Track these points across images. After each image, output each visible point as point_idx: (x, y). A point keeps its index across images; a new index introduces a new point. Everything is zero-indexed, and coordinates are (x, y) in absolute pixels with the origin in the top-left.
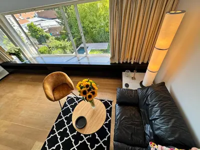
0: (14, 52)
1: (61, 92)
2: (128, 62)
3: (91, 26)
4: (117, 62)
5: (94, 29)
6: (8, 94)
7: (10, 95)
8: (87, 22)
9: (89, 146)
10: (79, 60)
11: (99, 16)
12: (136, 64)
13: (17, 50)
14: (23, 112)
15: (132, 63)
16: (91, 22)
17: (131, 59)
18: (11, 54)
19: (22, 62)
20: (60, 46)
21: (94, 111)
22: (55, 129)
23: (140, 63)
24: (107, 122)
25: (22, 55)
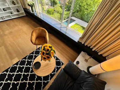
0: (30, 4)
1: (40, 41)
2: (91, 48)
3: (86, 7)
4: (83, 43)
5: (86, 10)
6: (20, 26)
7: (20, 27)
8: (85, 3)
9: (36, 78)
10: (61, 27)
11: (96, 2)
12: (96, 52)
13: (32, 4)
14: (20, 39)
15: (93, 50)
16: (87, 4)
17: (94, 47)
18: (28, 5)
19: (32, 12)
20: (60, 12)
21: (48, 64)
22: (27, 57)
23: (99, 54)
24: (53, 74)
25: (34, 8)
